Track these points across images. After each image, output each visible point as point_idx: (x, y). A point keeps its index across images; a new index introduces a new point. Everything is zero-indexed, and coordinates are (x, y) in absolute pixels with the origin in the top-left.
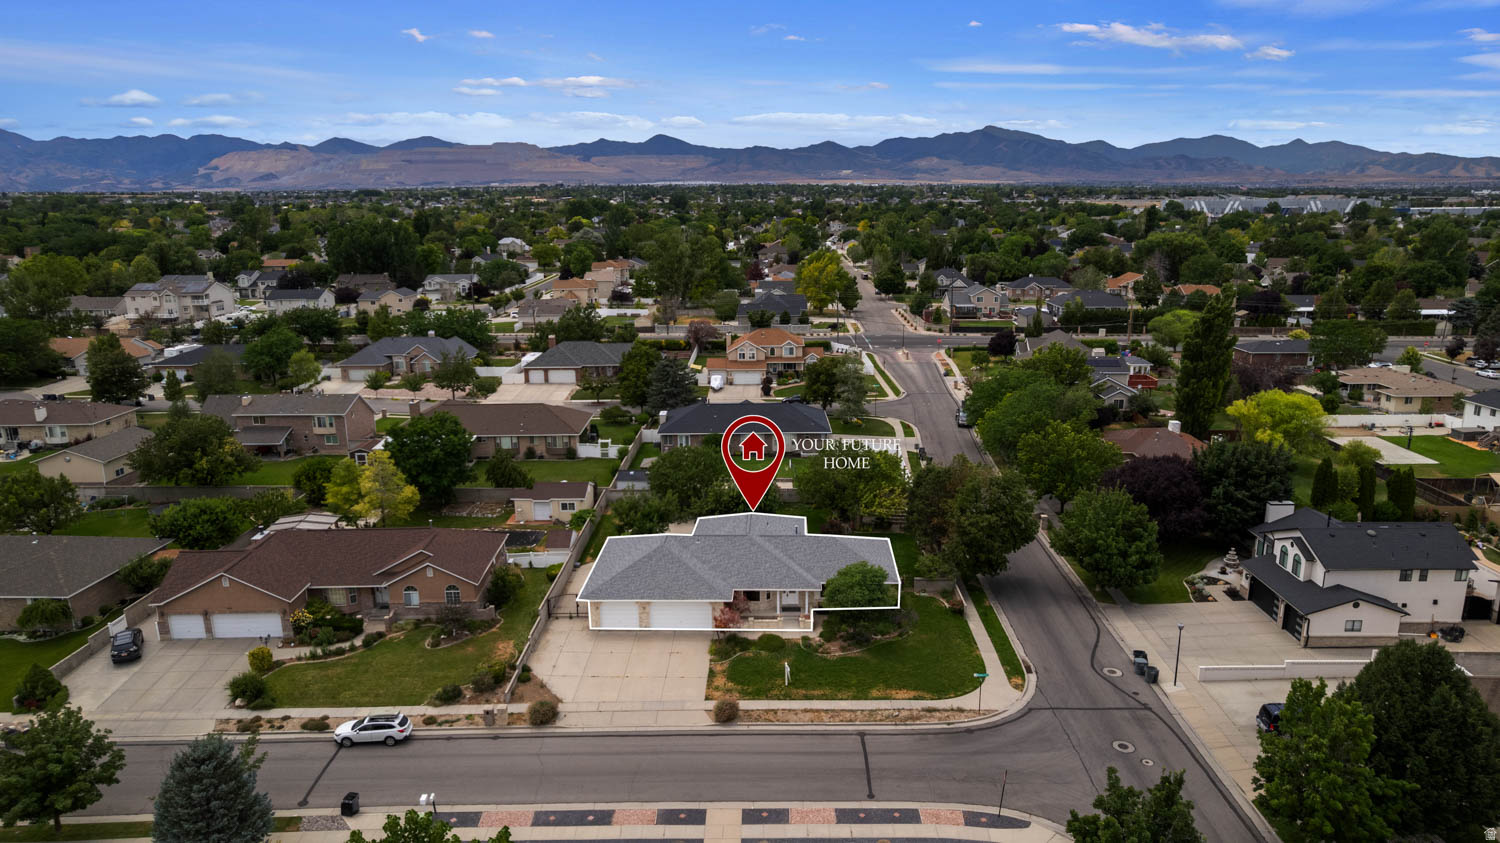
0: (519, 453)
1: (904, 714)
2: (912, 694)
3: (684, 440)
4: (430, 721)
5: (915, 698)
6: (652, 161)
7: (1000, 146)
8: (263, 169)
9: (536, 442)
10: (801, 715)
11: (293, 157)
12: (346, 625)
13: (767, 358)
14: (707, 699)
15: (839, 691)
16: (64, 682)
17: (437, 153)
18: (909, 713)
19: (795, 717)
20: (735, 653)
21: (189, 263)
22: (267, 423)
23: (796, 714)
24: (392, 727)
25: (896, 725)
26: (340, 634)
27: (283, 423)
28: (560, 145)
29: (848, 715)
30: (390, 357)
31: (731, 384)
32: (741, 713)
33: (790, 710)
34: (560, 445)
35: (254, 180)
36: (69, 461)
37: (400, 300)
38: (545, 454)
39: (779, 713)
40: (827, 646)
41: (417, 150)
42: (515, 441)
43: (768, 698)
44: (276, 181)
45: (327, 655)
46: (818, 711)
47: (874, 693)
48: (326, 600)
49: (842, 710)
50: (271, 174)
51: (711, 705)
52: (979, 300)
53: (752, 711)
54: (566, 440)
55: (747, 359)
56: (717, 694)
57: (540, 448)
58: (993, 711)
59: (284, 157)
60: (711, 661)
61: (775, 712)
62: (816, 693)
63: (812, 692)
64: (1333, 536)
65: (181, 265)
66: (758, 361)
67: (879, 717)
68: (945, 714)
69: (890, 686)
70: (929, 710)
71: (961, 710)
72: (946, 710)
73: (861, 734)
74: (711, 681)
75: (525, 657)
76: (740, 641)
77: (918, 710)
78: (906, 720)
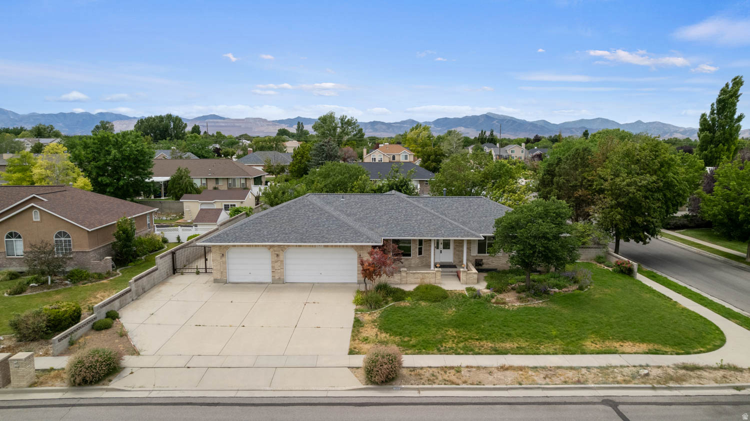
1: (654, 372)
2: (644, 347)
7: (495, 122)
9: (221, 183)
10: (499, 375)
13: (390, 161)
14: (351, 352)
15: (539, 342)
17: (217, 122)
18: (660, 371)
19: (491, 378)
20: (387, 303)
23: (490, 373)
28: (278, 120)
29: (570, 374)
32: (404, 372)
33: (478, 368)
34: (238, 185)
39: (464, 372)
40: (500, 296)
41: (207, 120)
43: (440, 352)
46: (521, 368)
47: (588, 344)
49: (559, 368)
51: (359, 361)
52: (512, 152)
53: (422, 368)
54: (243, 181)
56: (366, 347)
60: (356, 310)
61: (458, 370)
62: (508, 345)
63: (503, 345)
67: (620, 377)
68: (716, 373)
69: (605, 337)
70: (686, 368)
71: (735, 369)
72: (712, 369)
73: (610, 402)
74: (358, 332)
75: (117, 303)
76: (393, 290)
77: (672, 368)
78: (665, 382)
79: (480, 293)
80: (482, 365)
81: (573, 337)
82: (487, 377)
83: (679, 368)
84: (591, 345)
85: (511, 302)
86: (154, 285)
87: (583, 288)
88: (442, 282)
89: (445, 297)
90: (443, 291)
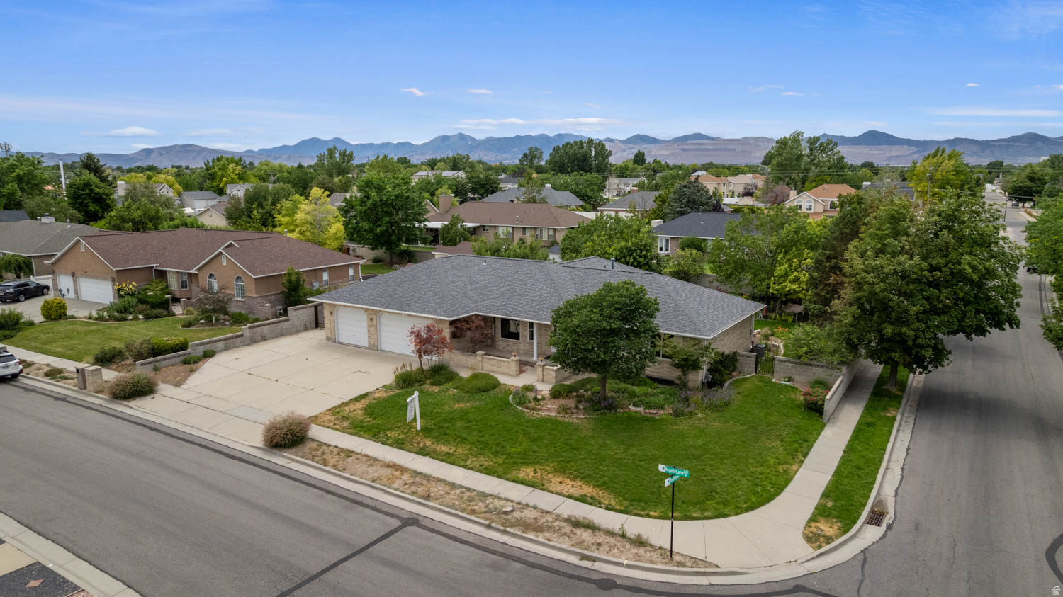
1: (524, 514)
3: (664, 242)
4: (53, 374)
5: (582, 499)
9: (528, 234)
13: (825, 211)
17: (702, 144)
23: (371, 465)
25: (489, 527)
32: (312, 444)
34: (545, 234)
36: (211, 216)
41: (689, 142)
42: (510, 231)
46: (404, 470)
48: (164, 280)
53: (327, 446)
54: (551, 233)
55: (804, 211)
58: (707, 565)
60: (381, 386)
61: (352, 455)
66: (815, 213)
67: (479, 506)
68: (601, 538)
69: (563, 470)
70: (577, 524)
71: (639, 542)
72: (610, 533)
73: (412, 521)
74: (346, 404)
75: (221, 345)
76: (443, 372)
77: (558, 518)
78: (512, 526)
79: (531, 395)
80: (380, 458)
81: (527, 459)
82: (361, 468)
83: (568, 520)
84: (527, 472)
85: (549, 410)
86: (281, 335)
87: (682, 414)
88: (522, 375)
89: (483, 390)
90: (495, 384)
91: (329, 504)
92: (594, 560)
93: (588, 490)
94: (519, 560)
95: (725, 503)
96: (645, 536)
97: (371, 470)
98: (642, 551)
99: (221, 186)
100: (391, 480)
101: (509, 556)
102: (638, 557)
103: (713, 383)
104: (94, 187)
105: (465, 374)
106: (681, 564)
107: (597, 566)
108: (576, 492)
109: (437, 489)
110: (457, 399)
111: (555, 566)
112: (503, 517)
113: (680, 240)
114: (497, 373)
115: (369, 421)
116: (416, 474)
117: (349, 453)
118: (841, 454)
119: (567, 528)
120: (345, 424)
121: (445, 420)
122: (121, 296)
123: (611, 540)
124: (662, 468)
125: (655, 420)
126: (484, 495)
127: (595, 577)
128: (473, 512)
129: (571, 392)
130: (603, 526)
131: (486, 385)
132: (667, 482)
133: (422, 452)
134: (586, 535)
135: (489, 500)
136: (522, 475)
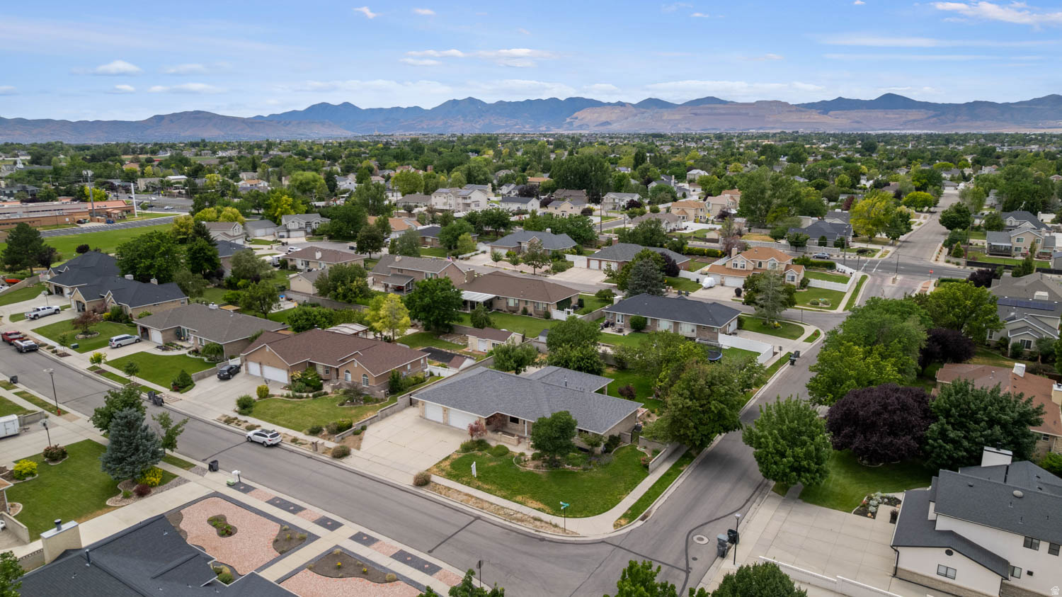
0: (518, 310)
1: (517, 515)
3: (620, 316)
4: (294, 440)
5: (539, 510)
6: (879, 114)
8: (604, 118)
9: (529, 305)
11: (622, 111)
12: (312, 384)
13: (754, 269)
14: (427, 471)
15: (501, 490)
16: (195, 383)
17: (715, 108)
18: (521, 516)
20: (472, 451)
21: (483, 178)
22: (404, 273)
24: (266, 437)
25: (505, 520)
26: (308, 388)
27: (411, 274)
30: (520, 243)
31: (722, 285)
32: (432, 484)
34: (541, 309)
35: (597, 126)
37: (572, 208)
38: (533, 313)
40: (529, 462)
41: (702, 106)
42: (517, 302)
43: (457, 481)
44: (609, 127)
45: (294, 397)
48: (315, 369)
49: (487, 501)
50: (607, 122)
52: (1018, 240)
53: (439, 485)
54: (545, 306)
55: (739, 268)
56: (435, 470)
57: (531, 309)
58: (576, 533)
59: (616, 111)
60: (456, 451)
64: (971, 486)
65: (479, 178)
66: (746, 270)
67: (502, 512)
68: (543, 524)
69: (533, 497)
70: (536, 519)
71: (556, 526)
72: (546, 523)
73: (478, 518)
74: (441, 462)
75: (368, 422)
76: (483, 444)
77: (529, 517)
78: (513, 520)
79: (523, 458)
80: (462, 491)
81: (519, 492)
82: (455, 495)
83: (533, 518)
84: (519, 498)
85: (530, 467)
86: (394, 413)
87: (587, 469)
88: (520, 445)
89: (501, 455)
90: (506, 451)
91: (447, 511)
92: (540, 532)
93: (541, 506)
94: (515, 532)
95: (590, 512)
96: (558, 524)
97: (459, 496)
98: (556, 529)
99: (276, 215)
100: (468, 501)
101: (512, 530)
102: (554, 531)
103: (608, 450)
104: (206, 251)
105: (493, 444)
106: (568, 534)
107: (541, 534)
108: (537, 507)
109: (486, 505)
110: (491, 460)
111: (528, 534)
112: (509, 517)
113: (630, 318)
114: (508, 443)
115: (454, 472)
116: (477, 498)
117: (449, 489)
118: (647, 489)
119: (532, 521)
120: (444, 473)
121: (487, 472)
122: (293, 381)
123: (547, 525)
124: (561, 503)
125: (574, 473)
126: (503, 508)
127: (539, 537)
128: (499, 514)
129: (540, 457)
130: (545, 520)
131: (502, 452)
132: (562, 508)
133: (478, 488)
134: (538, 523)
135: (505, 510)
136: (517, 499)
